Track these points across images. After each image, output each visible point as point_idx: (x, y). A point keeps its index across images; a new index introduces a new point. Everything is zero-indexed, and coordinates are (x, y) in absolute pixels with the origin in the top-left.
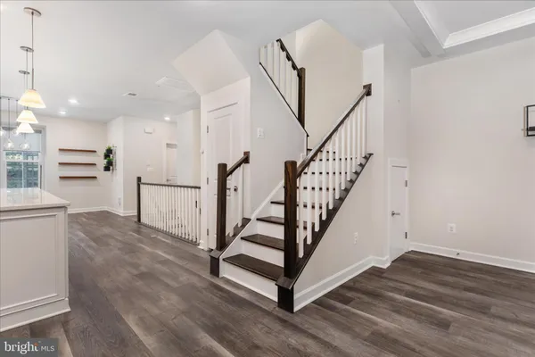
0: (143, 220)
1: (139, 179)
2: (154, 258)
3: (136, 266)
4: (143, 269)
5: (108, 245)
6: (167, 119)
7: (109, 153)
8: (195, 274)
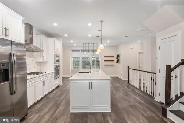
0: (130, 82)
1: (128, 67)
2: (136, 100)
3: (129, 102)
4: (132, 104)
5: (119, 90)
6: (139, 42)
7: (118, 57)
8: (154, 113)
